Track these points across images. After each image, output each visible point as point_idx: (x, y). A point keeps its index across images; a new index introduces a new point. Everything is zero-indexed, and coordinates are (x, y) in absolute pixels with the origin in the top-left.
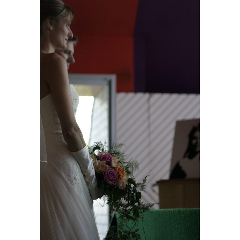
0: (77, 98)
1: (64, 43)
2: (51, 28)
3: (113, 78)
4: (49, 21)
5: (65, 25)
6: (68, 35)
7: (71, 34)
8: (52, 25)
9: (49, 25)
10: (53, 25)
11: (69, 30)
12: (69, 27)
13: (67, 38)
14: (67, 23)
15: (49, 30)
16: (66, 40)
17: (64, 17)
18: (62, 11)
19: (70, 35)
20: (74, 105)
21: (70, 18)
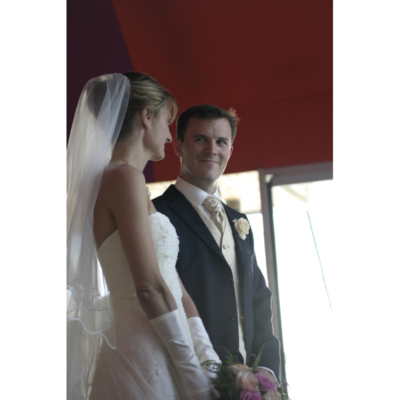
0: (167, 236)
20: (160, 248)
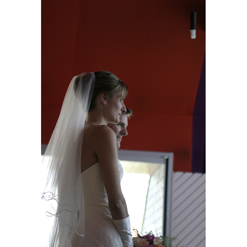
0: (122, 171)
1: (117, 117)
2: (105, 103)
3: (170, 156)
4: (103, 96)
5: (119, 100)
6: (121, 110)
7: (124, 108)
8: (105, 99)
9: (103, 100)
10: (107, 100)
11: (122, 104)
12: (123, 102)
13: (120, 112)
14: (121, 98)
15: (103, 104)
16: (119, 114)
17: (118, 92)
18: (116, 86)
19: (123, 110)
21: (124, 93)
